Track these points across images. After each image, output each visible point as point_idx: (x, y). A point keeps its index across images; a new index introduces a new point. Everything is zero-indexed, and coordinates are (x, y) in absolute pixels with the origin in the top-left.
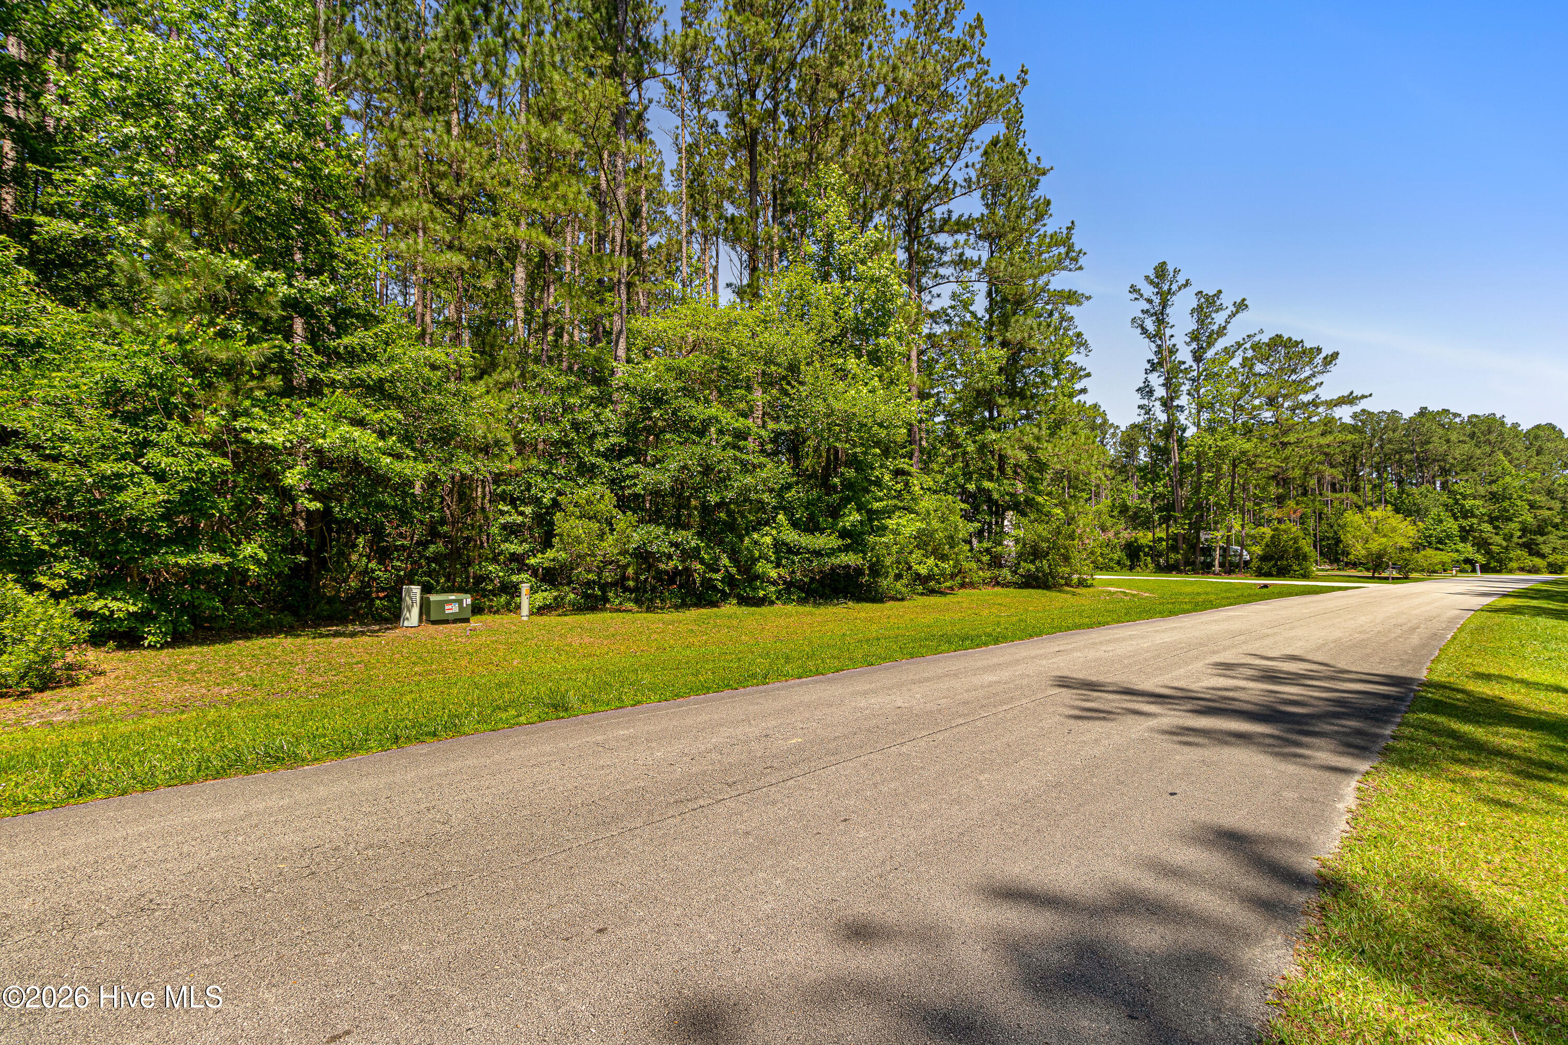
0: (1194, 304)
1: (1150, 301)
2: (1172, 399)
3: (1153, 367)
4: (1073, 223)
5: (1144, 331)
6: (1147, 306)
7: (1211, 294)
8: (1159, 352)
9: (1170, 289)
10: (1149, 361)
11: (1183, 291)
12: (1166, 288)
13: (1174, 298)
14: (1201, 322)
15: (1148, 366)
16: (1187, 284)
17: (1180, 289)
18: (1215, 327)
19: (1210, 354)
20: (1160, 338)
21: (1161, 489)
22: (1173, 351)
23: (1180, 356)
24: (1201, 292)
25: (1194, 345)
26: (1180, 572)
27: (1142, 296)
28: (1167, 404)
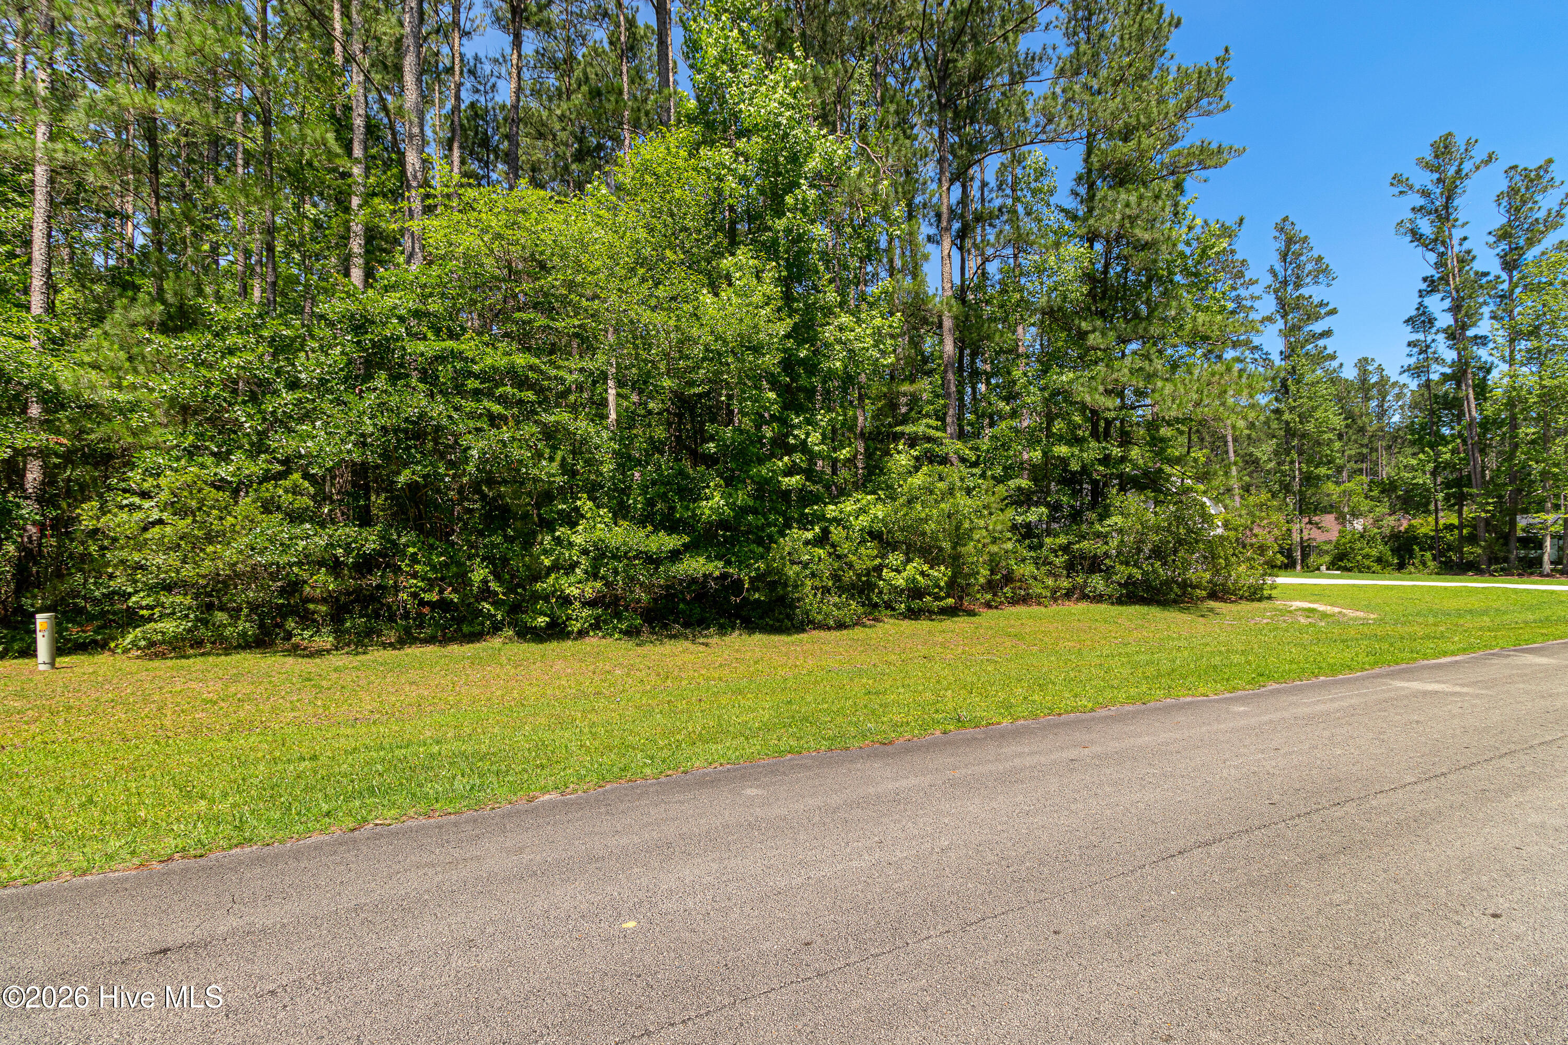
0: (1503, 185)
1: (1425, 193)
2: (1464, 327)
3: (1432, 286)
4: (1227, 50)
5: (1416, 236)
6: (1420, 201)
7: (1532, 166)
8: (1441, 264)
9: (1459, 171)
10: (1425, 279)
11: (1483, 170)
12: (1452, 171)
13: (1466, 182)
14: (1515, 211)
15: (1424, 286)
16: (1490, 159)
17: (1477, 168)
18: (1541, 215)
19: (1531, 254)
20: (1443, 243)
21: (1448, 456)
22: (1465, 259)
23: (1478, 266)
24: (1514, 167)
25: (1504, 246)
26: (1479, 572)
27: (1411, 187)
28: (1454, 335)
